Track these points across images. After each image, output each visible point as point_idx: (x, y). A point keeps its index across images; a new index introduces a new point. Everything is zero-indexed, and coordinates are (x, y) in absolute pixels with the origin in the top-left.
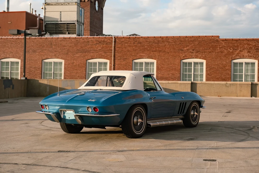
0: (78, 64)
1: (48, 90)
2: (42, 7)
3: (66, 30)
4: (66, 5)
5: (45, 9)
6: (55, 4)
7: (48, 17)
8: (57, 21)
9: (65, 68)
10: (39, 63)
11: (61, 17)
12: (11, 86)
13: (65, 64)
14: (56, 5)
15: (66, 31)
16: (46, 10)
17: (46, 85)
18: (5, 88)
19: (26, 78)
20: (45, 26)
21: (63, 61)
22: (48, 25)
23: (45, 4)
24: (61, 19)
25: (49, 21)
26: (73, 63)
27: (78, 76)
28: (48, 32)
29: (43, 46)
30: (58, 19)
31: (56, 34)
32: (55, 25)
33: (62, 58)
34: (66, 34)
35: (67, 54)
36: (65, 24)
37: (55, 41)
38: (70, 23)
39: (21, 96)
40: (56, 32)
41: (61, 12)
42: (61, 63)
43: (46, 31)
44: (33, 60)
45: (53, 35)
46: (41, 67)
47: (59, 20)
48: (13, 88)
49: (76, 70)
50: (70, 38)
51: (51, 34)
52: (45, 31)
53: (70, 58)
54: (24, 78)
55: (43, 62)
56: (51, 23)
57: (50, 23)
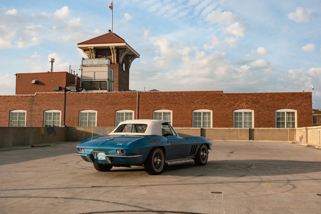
0: (108, 114)
1: (84, 136)
2: (79, 69)
3: (99, 86)
4: (99, 66)
5: (82, 70)
6: (90, 66)
7: (84, 76)
8: (92, 80)
9: (98, 118)
10: (76, 113)
11: (94, 76)
12: (53, 133)
13: (98, 115)
14: (91, 66)
15: (99, 88)
16: (83, 71)
17: (83, 132)
18: (48, 135)
19: (66, 126)
20: (82, 83)
21: (96, 112)
22: (84, 83)
23: (82, 66)
24: (94, 78)
25: (85, 80)
26: (105, 113)
27: (109, 124)
28: (84, 89)
29: (80, 100)
30: (93, 78)
31: (91, 90)
32: (90, 83)
33: (95, 110)
34: (99, 90)
35: (100, 106)
36: (98, 82)
37: (90, 95)
38: (102, 81)
39: (62, 141)
40: (90, 88)
41: (95, 72)
42: (94, 114)
43: (82, 87)
44: (72, 111)
45: (88, 91)
46: (78, 117)
47: (93, 79)
48: (55, 134)
49: (107, 119)
50: (102, 93)
51: (87, 90)
52: (81, 88)
53: (102, 109)
54: (64, 126)
55: (80, 113)
56: (87, 81)
57: (86, 81)
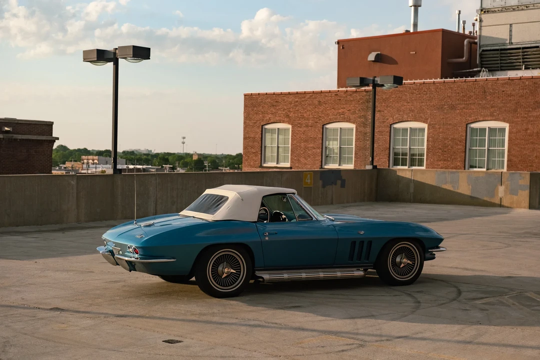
0: (535, 131)
1: (412, 190)
2: (475, 18)
3: (521, 60)
4: (522, 10)
5: (481, 21)
6: (500, 9)
7: (486, 37)
8: (504, 44)
9: (510, 140)
10: (460, 129)
11: (511, 36)
12: (339, 182)
13: (510, 133)
14: (502, 11)
15: (521, 64)
16: (483, 24)
18: (324, 186)
19: (375, 167)
20: (481, 55)
21: (506, 126)
22: (485, 53)
23: (482, 10)
24: (510, 39)
25: (487, 45)
26: (527, 130)
27: (536, 157)
28: (485, 68)
29: (470, 97)
30: (506, 40)
31: (502, 70)
32: (499, 52)
33: (504, 120)
34: (521, 69)
35: (515, 111)
36: (519, 48)
37: (492, 85)
38: (529, 46)
39: (363, 200)
40: (501, 67)
41: (511, 25)
42: (502, 130)
43: (482, 64)
44: (450, 124)
45: (498, 73)
46: (464, 138)
47: (508, 42)
48: (343, 186)
49: (532, 143)
50: (521, 78)
51: (492, 70)
52: (480, 65)
53: (520, 120)
54: (369, 167)
55: (468, 128)
56: (493, 48)
57: (489, 48)
